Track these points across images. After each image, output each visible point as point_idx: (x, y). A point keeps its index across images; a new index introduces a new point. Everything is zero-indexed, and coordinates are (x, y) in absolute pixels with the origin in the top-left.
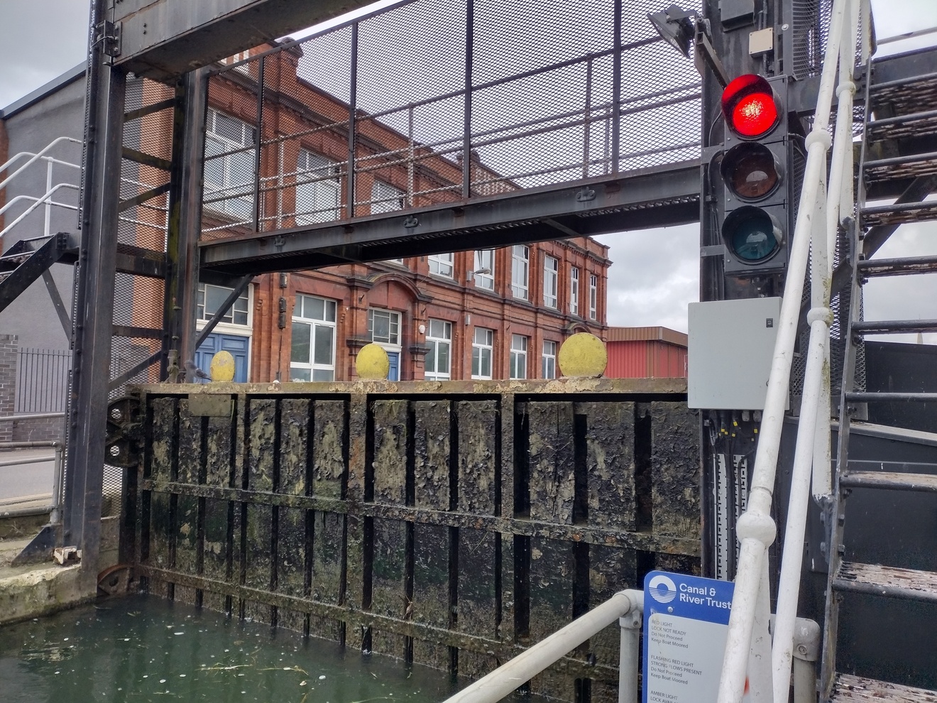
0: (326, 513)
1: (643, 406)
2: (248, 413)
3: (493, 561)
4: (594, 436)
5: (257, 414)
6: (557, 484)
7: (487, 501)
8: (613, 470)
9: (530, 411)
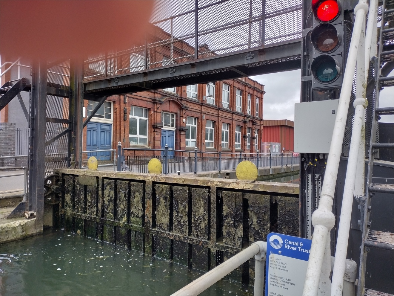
0: (136, 231)
1: (274, 197)
2: (103, 185)
3: (207, 260)
4: (252, 210)
5: (106, 186)
6: (235, 229)
7: (204, 233)
8: (260, 226)
9: (223, 196)
